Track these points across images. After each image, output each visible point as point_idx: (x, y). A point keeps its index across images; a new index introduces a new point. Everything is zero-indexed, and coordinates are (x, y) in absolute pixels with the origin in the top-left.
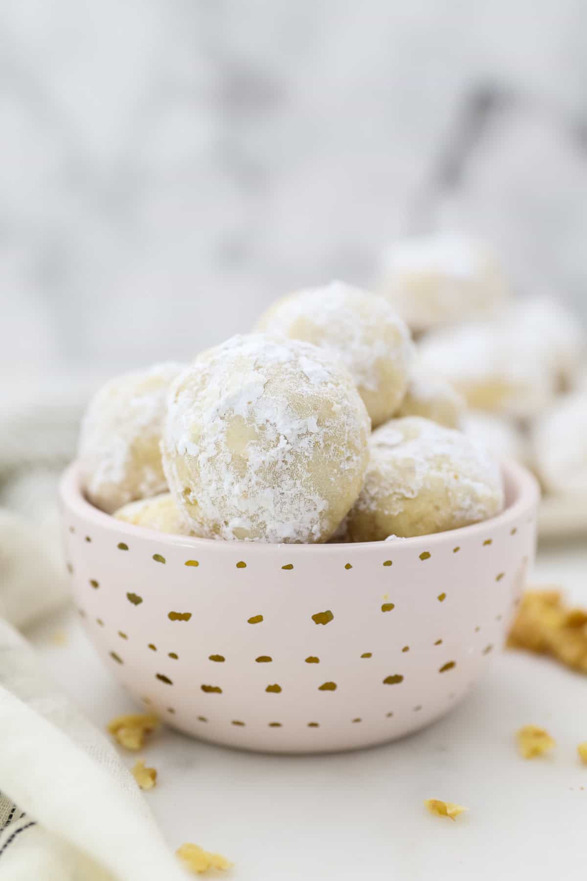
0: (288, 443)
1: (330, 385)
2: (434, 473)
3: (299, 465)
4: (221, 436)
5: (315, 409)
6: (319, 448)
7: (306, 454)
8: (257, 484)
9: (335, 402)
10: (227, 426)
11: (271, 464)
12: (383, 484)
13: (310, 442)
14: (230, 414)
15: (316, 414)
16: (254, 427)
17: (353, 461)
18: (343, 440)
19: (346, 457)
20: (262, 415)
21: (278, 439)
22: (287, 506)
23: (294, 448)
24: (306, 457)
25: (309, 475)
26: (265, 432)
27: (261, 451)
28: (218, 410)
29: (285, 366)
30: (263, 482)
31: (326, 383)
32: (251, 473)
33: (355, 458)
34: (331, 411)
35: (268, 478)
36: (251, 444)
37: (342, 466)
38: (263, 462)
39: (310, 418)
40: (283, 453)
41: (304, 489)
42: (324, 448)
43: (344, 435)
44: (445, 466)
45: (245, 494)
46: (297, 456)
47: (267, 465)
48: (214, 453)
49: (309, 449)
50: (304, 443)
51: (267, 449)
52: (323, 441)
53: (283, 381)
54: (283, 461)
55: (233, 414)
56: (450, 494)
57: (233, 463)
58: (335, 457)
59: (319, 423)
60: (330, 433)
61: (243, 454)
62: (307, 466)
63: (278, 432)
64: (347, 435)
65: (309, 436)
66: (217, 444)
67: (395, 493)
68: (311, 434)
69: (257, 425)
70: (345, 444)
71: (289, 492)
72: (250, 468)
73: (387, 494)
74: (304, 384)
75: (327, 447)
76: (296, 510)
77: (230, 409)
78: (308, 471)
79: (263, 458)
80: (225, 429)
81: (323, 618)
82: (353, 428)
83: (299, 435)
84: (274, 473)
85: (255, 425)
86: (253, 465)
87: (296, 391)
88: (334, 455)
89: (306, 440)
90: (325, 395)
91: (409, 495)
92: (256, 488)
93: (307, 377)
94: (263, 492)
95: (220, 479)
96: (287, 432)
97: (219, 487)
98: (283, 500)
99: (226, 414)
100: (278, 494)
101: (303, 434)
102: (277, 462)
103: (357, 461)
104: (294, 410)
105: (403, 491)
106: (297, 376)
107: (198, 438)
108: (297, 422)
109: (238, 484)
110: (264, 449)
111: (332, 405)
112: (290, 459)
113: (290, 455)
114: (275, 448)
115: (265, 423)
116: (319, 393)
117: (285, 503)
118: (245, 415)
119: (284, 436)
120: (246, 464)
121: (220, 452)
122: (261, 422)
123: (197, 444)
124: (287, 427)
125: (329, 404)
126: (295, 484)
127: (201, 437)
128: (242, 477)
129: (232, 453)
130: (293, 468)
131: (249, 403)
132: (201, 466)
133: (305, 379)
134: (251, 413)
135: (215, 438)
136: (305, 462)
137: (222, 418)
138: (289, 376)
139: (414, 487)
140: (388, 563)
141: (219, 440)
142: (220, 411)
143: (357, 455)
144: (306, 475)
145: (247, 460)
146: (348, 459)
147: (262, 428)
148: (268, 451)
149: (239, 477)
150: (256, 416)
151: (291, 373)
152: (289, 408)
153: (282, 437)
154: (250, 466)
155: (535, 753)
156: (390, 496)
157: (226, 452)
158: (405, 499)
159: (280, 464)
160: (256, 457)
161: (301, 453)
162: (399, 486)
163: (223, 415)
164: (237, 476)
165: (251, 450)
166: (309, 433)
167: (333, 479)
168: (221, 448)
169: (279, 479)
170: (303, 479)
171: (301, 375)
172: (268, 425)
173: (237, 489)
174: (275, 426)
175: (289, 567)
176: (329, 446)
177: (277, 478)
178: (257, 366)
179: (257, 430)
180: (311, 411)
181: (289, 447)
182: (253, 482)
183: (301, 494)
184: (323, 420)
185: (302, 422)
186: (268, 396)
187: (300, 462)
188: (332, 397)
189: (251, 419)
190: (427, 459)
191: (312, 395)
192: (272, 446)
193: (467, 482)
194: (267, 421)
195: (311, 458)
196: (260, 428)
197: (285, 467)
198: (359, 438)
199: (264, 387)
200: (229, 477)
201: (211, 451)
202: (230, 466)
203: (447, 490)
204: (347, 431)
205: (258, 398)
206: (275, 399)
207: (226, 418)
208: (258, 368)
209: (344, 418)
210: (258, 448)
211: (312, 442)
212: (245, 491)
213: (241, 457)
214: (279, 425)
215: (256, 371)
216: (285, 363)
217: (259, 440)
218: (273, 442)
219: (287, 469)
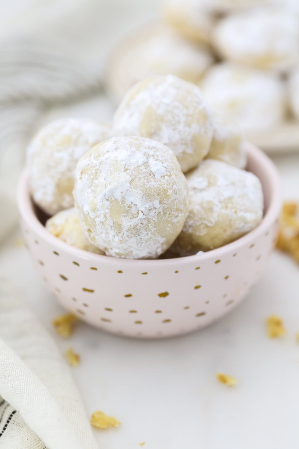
0: (144, 215)
1: (166, 177)
2: (224, 211)
3: (150, 224)
4: (107, 210)
5: (158, 195)
6: (161, 215)
7: (154, 219)
8: (127, 236)
9: (169, 189)
10: (110, 205)
11: (135, 226)
12: (196, 218)
13: (155, 212)
14: (111, 198)
15: (158, 198)
16: (124, 206)
17: (179, 216)
18: (174, 209)
19: (175, 216)
20: (129, 199)
21: (138, 213)
22: (144, 244)
23: (147, 217)
24: (153, 220)
25: (155, 229)
26: (131, 209)
27: (129, 220)
28: (105, 195)
29: (141, 168)
30: (130, 235)
31: (164, 176)
32: (124, 231)
33: (180, 215)
34: (167, 195)
35: (133, 233)
36: (124, 216)
37: (173, 221)
38: (131, 226)
39: (155, 201)
40: (141, 220)
41: (152, 236)
42: (163, 215)
43: (174, 205)
44: (230, 205)
45: (121, 242)
46: (149, 220)
47: (132, 227)
48: (104, 219)
49: (155, 216)
50: (152, 213)
51: (132, 219)
52: (163, 211)
53: (140, 179)
54: (141, 224)
55: (113, 198)
56: (232, 222)
57: (114, 226)
58: (169, 218)
59: (160, 202)
60: (167, 206)
61: (120, 222)
62: (154, 225)
63: (138, 209)
64: (175, 205)
65: (155, 209)
66: (105, 216)
67: (202, 224)
68: (156, 208)
69: (127, 205)
70: (174, 210)
71: (145, 238)
72: (123, 229)
73: (198, 224)
74: (152, 179)
75: (165, 214)
76: (149, 245)
77: (111, 195)
78: (155, 227)
79: (130, 224)
80: (109, 207)
81: (164, 295)
82: (179, 201)
83: (149, 210)
84: (137, 229)
85: (125, 205)
86: (125, 227)
87: (148, 185)
88: (169, 217)
89: (154, 211)
90: (163, 186)
91: (210, 225)
92: (127, 238)
93: (153, 174)
94: (131, 240)
95: (107, 233)
96: (143, 209)
97: (107, 236)
98: (142, 242)
99: (110, 198)
100: (139, 239)
101: (152, 209)
102: (137, 225)
103: (181, 216)
104: (147, 197)
105: (206, 222)
106: (148, 174)
107: (94, 210)
108: (148, 204)
109: (117, 237)
110: (131, 218)
111: (168, 191)
112: (145, 222)
113: (145, 220)
114: (137, 218)
115: (131, 204)
116: (160, 185)
117: (142, 243)
118: (120, 199)
119: (142, 211)
120: (121, 227)
121: (107, 220)
122: (129, 203)
123: (94, 212)
124: (143, 207)
125: (165, 191)
126: (148, 234)
127: (96, 209)
128: (119, 233)
129: (113, 221)
130: (147, 226)
131: (122, 193)
132: (97, 224)
133: (152, 175)
134: (123, 198)
135: (103, 212)
136: (153, 223)
137: (107, 200)
138: (143, 175)
139: (213, 220)
140: (198, 268)
141: (106, 213)
142: (106, 196)
143: (181, 213)
144: (153, 229)
145: (122, 225)
146: (176, 216)
147: (129, 207)
148: (133, 220)
149: (118, 233)
150: (126, 200)
151: (145, 173)
152: (144, 196)
153: (140, 212)
154: (123, 228)
155: (275, 336)
156: (200, 225)
157: (110, 220)
158: (207, 226)
159: (139, 225)
160: (126, 223)
161: (151, 218)
162: (205, 220)
163: (107, 198)
164: (116, 232)
165: (123, 219)
166: (155, 208)
167: (168, 229)
168: (107, 218)
169: (139, 232)
170: (152, 231)
171: (150, 173)
172: (133, 205)
173: (116, 239)
174: (137, 206)
175: (145, 273)
176: (166, 213)
177: (138, 232)
178: (125, 168)
179: (127, 208)
180: (156, 197)
181: (144, 217)
182: (125, 235)
183: (151, 238)
184: (163, 201)
185: (151, 203)
186: (132, 189)
187: (150, 223)
188: (167, 186)
189: (123, 202)
190: (220, 202)
191: (156, 187)
192: (135, 217)
193: (241, 214)
194: (132, 203)
195: (156, 221)
196: (128, 207)
197: (142, 226)
198: (183, 205)
199: (130, 184)
200: (112, 233)
201: (102, 218)
202: (113, 227)
203: (230, 220)
204: (176, 203)
205: (126, 190)
206: (136, 192)
207: (109, 200)
208: (126, 170)
209: (174, 197)
210: (128, 218)
211: (157, 212)
212: (121, 240)
213: (118, 223)
214: (139, 205)
215: (125, 172)
216: (141, 166)
217: (128, 213)
218: (135, 214)
219: (143, 227)
